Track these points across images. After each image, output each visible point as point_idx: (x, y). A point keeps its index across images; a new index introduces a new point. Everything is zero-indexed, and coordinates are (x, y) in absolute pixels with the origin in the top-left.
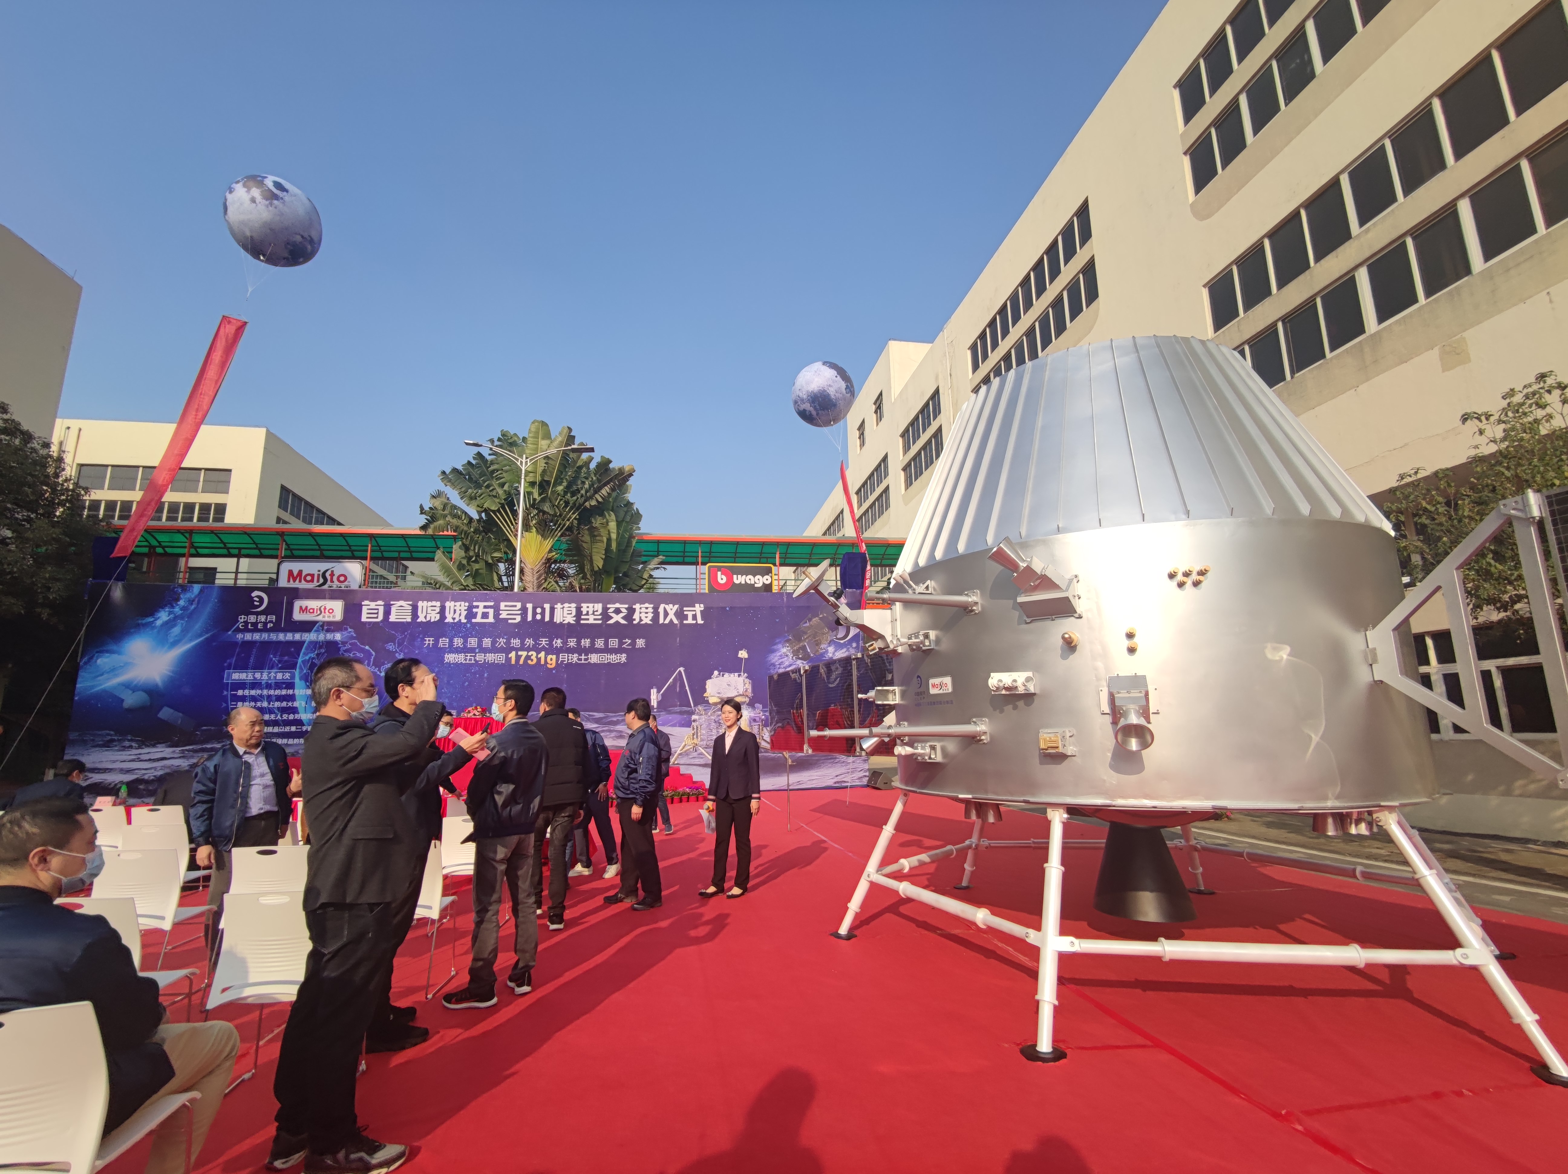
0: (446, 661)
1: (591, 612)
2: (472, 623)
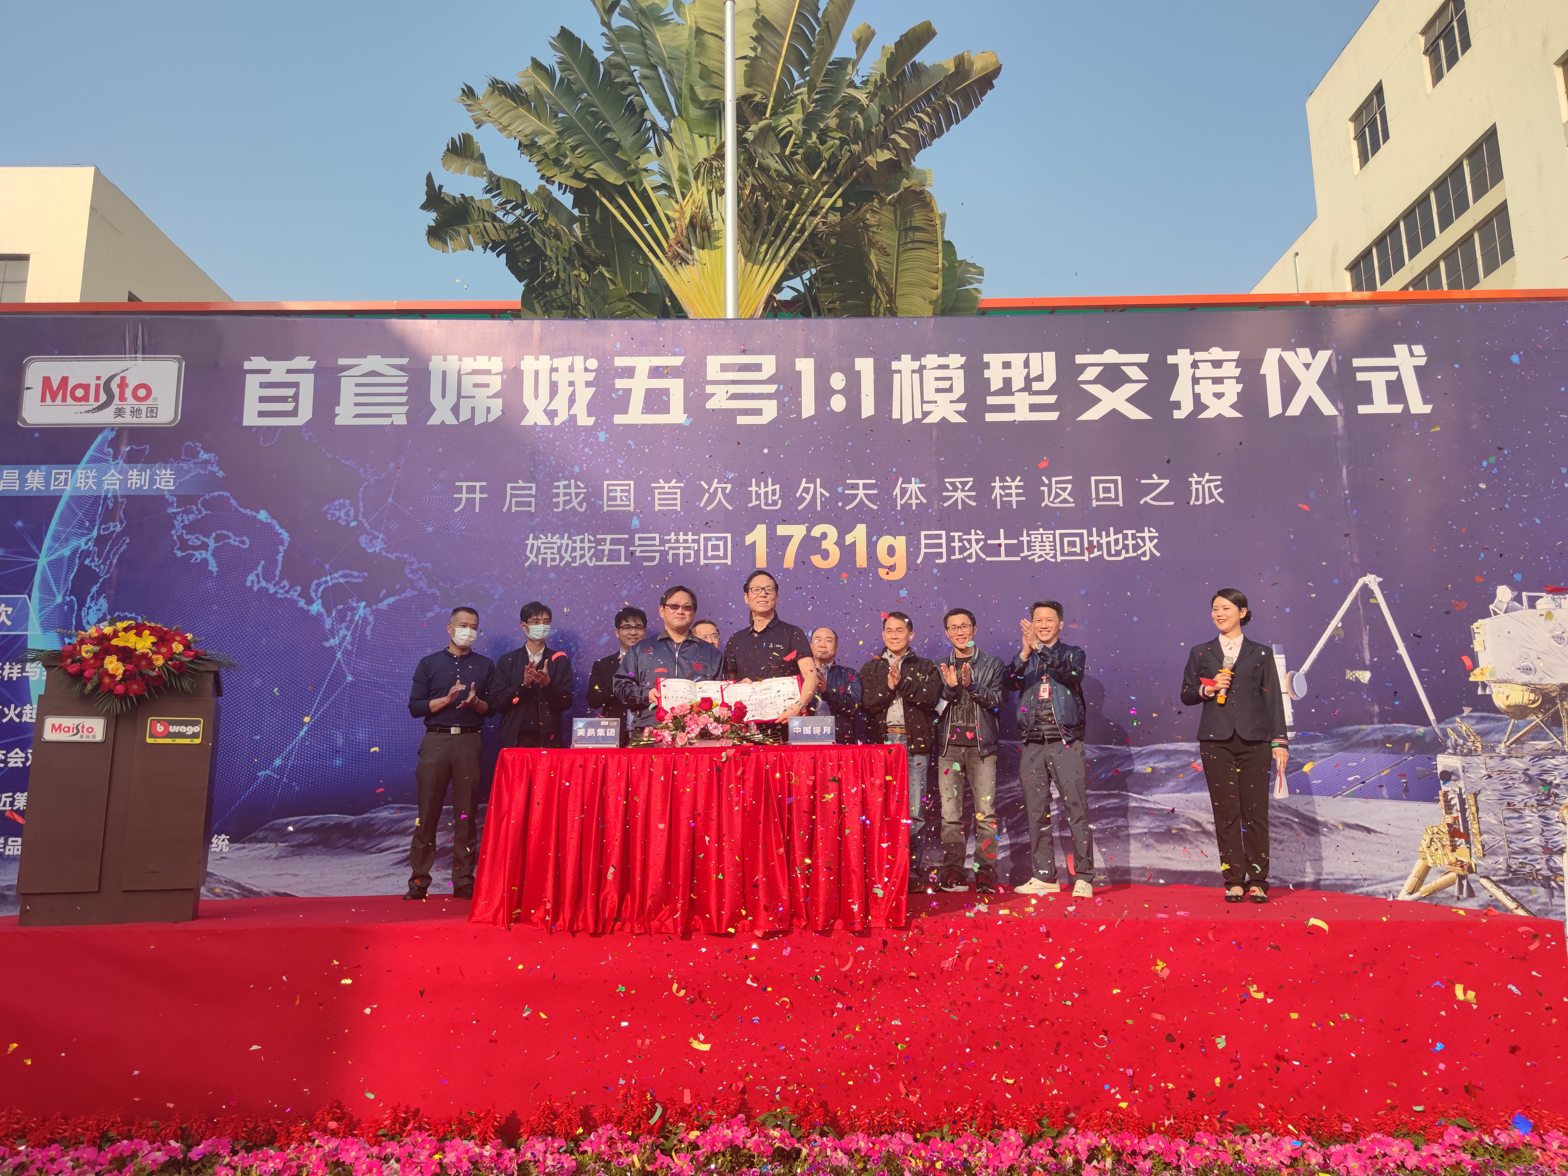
0: (532, 558)
1: (1018, 383)
2: (613, 430)
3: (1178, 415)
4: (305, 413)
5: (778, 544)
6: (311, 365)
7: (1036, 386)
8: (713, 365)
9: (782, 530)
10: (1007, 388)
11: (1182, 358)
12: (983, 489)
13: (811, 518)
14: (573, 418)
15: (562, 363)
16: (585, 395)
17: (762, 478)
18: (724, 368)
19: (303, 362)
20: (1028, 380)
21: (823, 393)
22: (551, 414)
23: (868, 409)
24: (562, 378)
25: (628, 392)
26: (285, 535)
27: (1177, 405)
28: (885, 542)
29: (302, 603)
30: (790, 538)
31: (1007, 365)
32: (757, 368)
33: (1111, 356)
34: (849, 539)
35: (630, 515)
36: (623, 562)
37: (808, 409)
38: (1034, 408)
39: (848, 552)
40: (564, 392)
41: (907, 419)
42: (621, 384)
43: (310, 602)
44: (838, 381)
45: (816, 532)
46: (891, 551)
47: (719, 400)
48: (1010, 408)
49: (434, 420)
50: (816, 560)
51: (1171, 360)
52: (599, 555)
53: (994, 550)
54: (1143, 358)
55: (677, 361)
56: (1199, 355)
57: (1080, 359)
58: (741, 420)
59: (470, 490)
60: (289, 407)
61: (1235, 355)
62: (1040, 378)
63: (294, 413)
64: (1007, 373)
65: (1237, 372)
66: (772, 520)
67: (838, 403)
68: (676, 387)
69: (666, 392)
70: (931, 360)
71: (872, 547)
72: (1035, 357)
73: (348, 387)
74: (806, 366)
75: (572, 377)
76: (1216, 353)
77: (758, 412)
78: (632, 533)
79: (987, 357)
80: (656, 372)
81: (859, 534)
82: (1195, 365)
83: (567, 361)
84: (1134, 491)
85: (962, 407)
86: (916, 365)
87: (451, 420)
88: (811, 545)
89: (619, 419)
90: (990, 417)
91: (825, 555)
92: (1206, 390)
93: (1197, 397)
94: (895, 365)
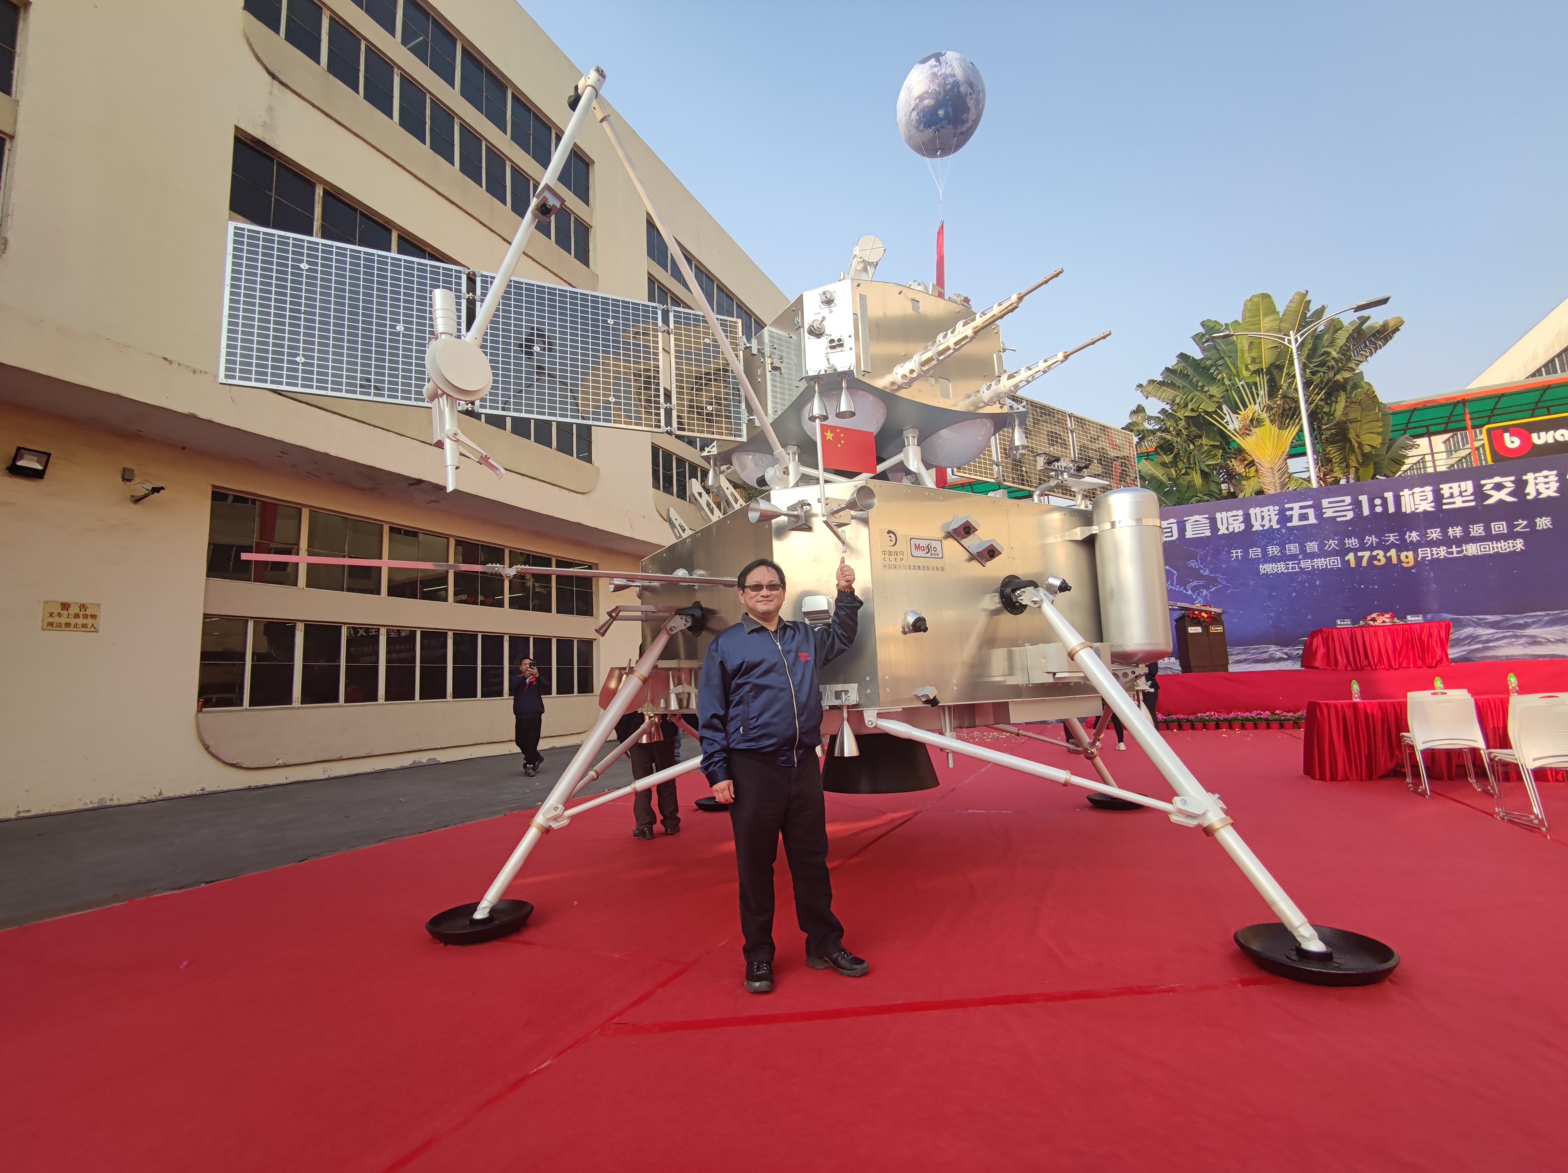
0: (1262, 571)
1: (1456, 493)
2: (1288, 528)
3: (1529, 497)
4: (1176, 535)
5: (1359, 560)
6: (1175, 521)
7: (1464, 494)
8: (1325, 502)
9: (1360, 554)
10: (1452, 496)
11: (1530, 477)
12: (1444, 533)
13: (1371, 548)
14: (1271, 526)
15: (1265, 509)
16: (1275, 519)
17: (1349, 537)
18: (1330, 503)
19: (1172, 520)
20: (1461, 493)
21: (1372, 506)
22: (1263, 526)
23: (1391, 509)
24: (1266, 514)
25: (1291, 516)
26: (1175, 572)
27: (1528, 494)
28: (1403, 555)
29: (1184, 591)
30: (1363, 557)
31: (1451, 488)
32: (1343, 501)
33: (1497, 479)
34: (1388, 554)
35: (1298, 555)
36: (1297, 570)
37: (1366, 512)
38: (1464, 502)
39: (1389, 559)
40: (1267, 519)
41: (1408, 511)
42: (1288, 513)
43: (1187, 591)
44: (1378, 501)
45: (1375, 553)
46: (1407, 557)
47: (1329, 513)
48: (1454, 503)
49: (1220, 533)
50: (1376, 563)
51: (1524, 478)
52: (1287, 568)
53: (1452, 553)
54: (1512, 478)
55: (1310, 503)
56: (1537, 475)
57: (1483, 482)
58: (1338, 519)
59: (1237, 553)
60: (1170, 534)
61: (1555, 472)
62: (1466, 491)
63: (1172, 536)
64: (1451, 491)
65: (1556, 479)
66: (1355, 551)
67: (1379, 509)
68: (1311, 512)
69: (1307, 514)
70: (1417, 490)
71: (1398, 557)
72: (1463, 484)
73: (1188, 526)
74: (1364, 499)
75: (1269, 513)
76: (1545, 473)
77: (1345, 516)
78: (1299, 560)
79: (1441, 486)
80: (1302, 508)
81: (1393, 553)
82: (1536, 478)
83: (1267, 508)
84: (1511, 527)
85: (1433, 504)
86: (1411, 492)
87: (1226, 532)
88: (1372, 558)
89: (1289, 524)
90: (1445, 507)
91: (1379, 560)
92: (1541, 488)
93: (1537, 490)
94: (1401, 493)
